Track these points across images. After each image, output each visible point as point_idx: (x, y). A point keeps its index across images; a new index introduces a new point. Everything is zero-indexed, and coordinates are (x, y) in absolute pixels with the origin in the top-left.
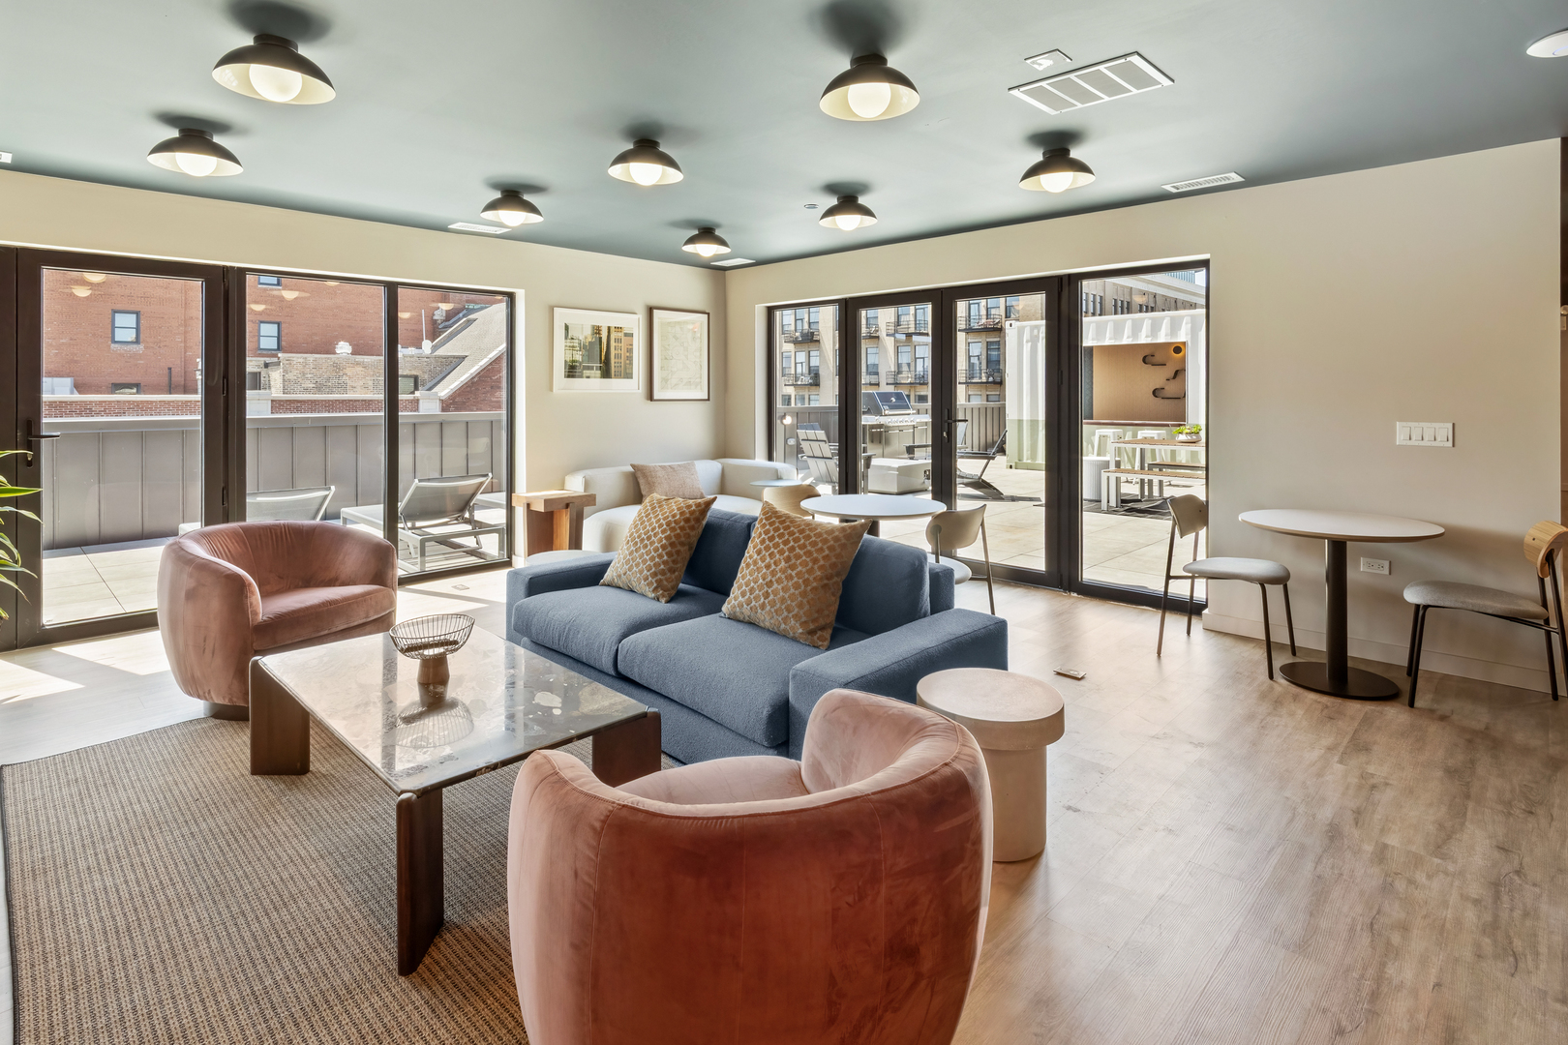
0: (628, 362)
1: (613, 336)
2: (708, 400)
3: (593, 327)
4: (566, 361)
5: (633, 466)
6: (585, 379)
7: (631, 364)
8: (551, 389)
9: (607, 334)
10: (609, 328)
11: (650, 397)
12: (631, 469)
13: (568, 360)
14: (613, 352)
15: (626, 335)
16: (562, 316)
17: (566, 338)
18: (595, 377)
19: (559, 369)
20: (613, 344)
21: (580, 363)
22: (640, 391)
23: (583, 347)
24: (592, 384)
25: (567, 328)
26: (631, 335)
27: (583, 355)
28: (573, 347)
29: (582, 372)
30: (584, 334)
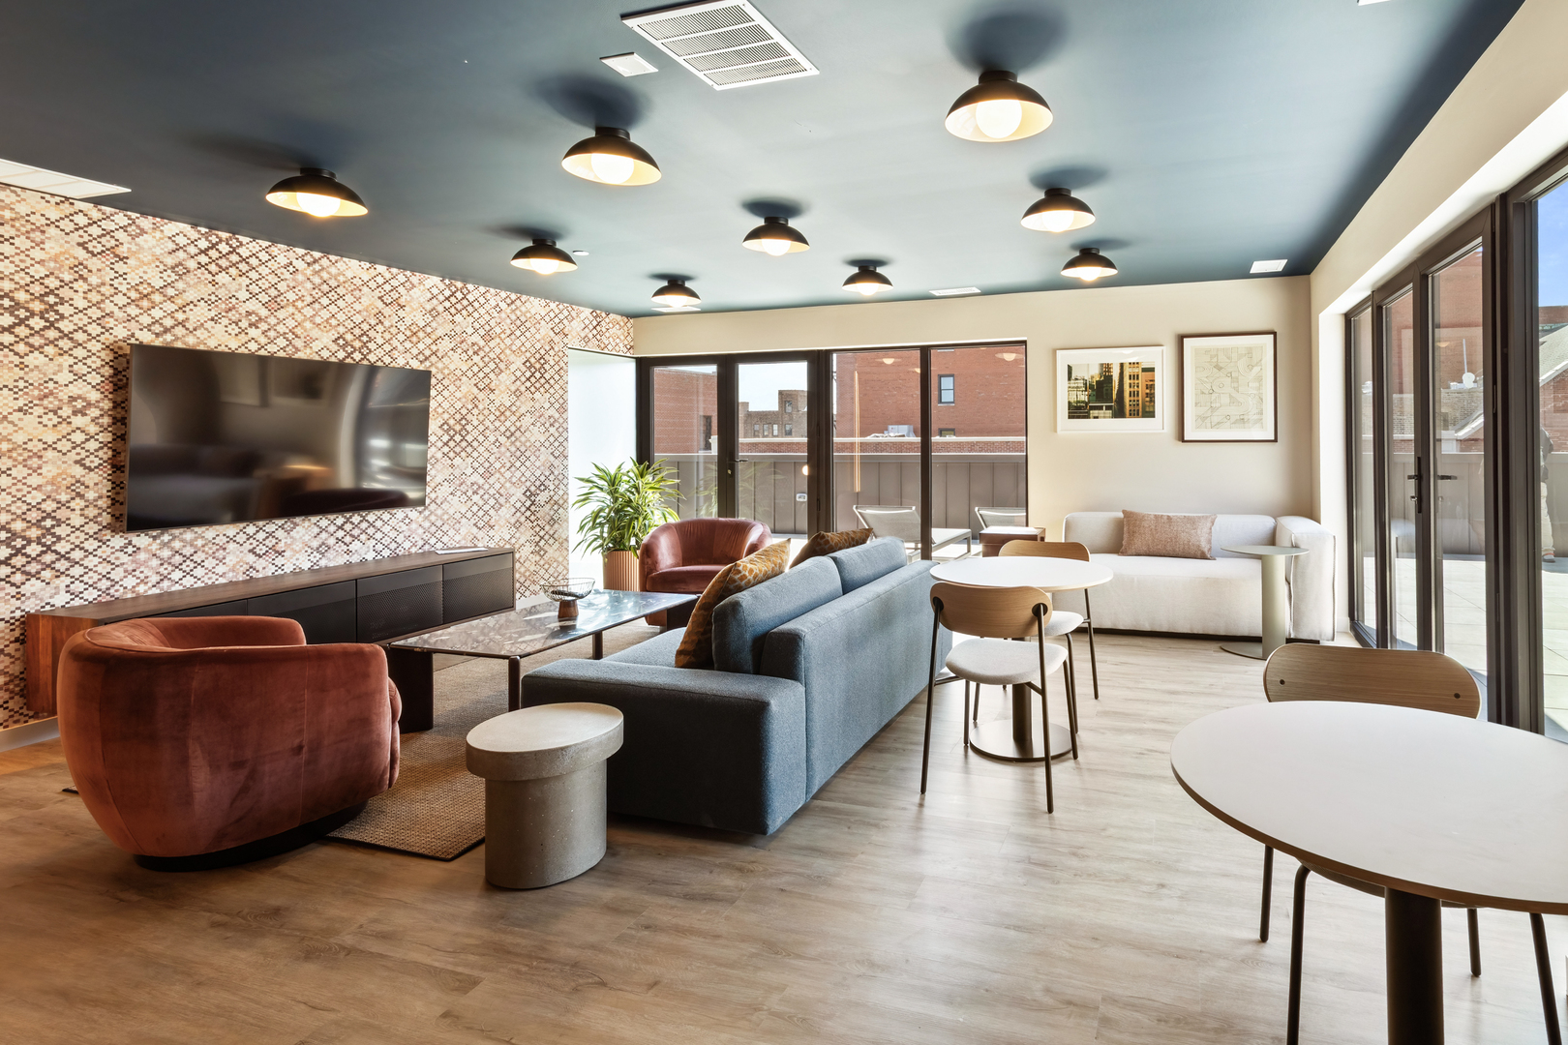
0: (1148, 399)
1: (1127, 372)
2: (1276, 440)
3: (1102, 365)
4: (1069, 403)
5: (1124, 512)
6: (1092, 420)
7: (1152, 401)
8: (1055, 431)
9: (1119, 371)
10: (1122, 365)
11: (1181, 438)
12: (1121, 515)
13: (1072, 400)
14: (1127, 390)
15: (1145, 370)
16: (1064, 358)
17: (1069, 379)
18: (1104, 417)
19: (1063, 410)
20: (1127, 381)
21: (1087, 404)
22: (1165, 430)
23: (1088, 386)
24: (1103, 425)
25: (1070, 368)
26: (1152, 370)
27: (1089, 395)
28: (1077, 387)
29: (1088, 413)
30: (1093, 373)
